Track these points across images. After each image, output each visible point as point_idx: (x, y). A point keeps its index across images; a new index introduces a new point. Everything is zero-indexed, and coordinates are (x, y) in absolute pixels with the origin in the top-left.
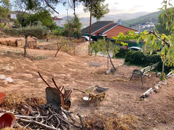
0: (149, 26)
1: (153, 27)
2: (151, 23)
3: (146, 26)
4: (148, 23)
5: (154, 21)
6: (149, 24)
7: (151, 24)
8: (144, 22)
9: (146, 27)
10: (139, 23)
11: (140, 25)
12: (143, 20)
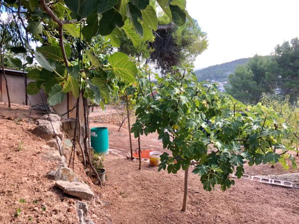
2: (213, 81)
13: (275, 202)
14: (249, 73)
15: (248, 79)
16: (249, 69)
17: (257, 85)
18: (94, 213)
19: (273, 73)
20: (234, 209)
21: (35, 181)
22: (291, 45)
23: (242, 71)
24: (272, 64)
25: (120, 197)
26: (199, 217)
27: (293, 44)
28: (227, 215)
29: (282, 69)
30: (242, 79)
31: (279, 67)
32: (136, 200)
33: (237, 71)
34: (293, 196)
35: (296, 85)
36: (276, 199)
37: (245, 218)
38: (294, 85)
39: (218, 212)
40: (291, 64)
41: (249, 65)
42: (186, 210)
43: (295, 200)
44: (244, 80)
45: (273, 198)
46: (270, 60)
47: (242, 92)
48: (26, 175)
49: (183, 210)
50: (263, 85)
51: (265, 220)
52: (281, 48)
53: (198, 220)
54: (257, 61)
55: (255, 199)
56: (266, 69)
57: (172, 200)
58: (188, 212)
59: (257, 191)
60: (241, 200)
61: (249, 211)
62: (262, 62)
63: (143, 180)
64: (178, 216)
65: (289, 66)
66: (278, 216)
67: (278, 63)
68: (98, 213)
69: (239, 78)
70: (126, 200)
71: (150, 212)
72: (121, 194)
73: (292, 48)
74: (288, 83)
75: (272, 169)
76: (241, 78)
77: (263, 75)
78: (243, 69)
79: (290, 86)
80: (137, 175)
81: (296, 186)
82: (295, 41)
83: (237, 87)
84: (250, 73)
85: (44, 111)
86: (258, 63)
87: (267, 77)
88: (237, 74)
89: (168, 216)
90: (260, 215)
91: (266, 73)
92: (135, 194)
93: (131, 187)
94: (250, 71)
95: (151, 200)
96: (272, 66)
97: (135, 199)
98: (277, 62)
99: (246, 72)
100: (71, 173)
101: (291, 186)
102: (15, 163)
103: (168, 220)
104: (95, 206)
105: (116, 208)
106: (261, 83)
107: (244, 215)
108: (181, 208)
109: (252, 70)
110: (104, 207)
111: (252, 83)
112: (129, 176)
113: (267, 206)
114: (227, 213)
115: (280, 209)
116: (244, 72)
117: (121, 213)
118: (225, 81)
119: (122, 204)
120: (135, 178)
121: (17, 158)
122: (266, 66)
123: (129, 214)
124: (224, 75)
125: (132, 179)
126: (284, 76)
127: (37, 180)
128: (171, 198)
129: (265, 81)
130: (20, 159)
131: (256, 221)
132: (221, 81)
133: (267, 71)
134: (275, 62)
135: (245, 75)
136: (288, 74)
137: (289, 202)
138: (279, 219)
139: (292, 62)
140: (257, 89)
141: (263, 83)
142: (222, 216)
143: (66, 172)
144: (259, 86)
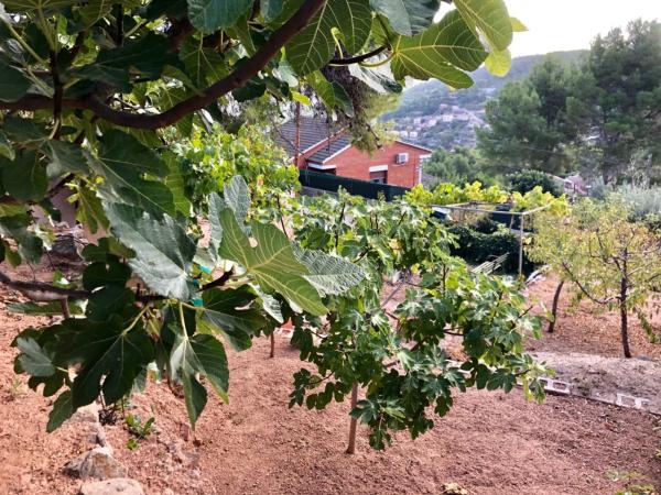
0: (448, 118)
1: (461, 121)
2: (455, 108)
3: (438, 118)
4: (445, 109)
5: (464, 102)
6: (449, 111)
7: (457, 112)
8: (432, 105)
9: (438, 123)
10: (416, 109)
11: (419, 116)
12: (428, 96)
13: (528, 428)
14: (530, 99)
15: (529, 111)
16: (531, 89)
17: (549, 125)
18: (167, 485)
19: (582, 100)
20: (448, 447)
21: (45, 483)
22: (626, 36)
23: (515, 95)
24: (581, 78)
25: (229, 422)
26: (380, 465)
27: (631, 33)
28: (433, 459)
29: (605, 92)
30: (516, 112)
31: (597, 85)
32: (260, 431)
33: (505, 95)
34: (567, 413)
35: (632, 127)
36: (530, 422)
37: (467, 464)
38: (627, 126)
39: (416, 452)
40: (624, 78)
41: (531, 80)
42: (356, 451)
43: (569, 423)
44: (520, 114)
45: (525, 419)
46: (578, 68)
47: (515, 142)
48: (28, 469)
49: (350, 451)
50: (562, 124)
51: (503, 468)
52: (603, 42)
53: (376, 471)
54: (550, 71)
55: (492, 421)
56: (568, 89)
57: (329, 429)
58: (358, 454)
59: (497, 404)
60: (464, 426)
61: (476, 450)
62: (562, 73)
63: (276, 383)
64: (338, 465)
65: (620, 84)
66: (529, 459)
67: (595, 76)
68: (176, 485)
69: (509, 110)
70: (239, 429)
71: (285, 458)
72: (230, 418)
73: (628, 43)
74: (615, 123)
75: (549, 335)
76: (513, 110)
77: (562, 104)
78: (518, 89)
79: (617, 129)
80: (265, 371)
81: (575, 393)
82: (635, 25)
83: (503, 130)
84: (534, 99)
85: (65, 256)
86: (553, 75)
87: (569, 108)
88: (505, 102)
89: (320, 464)
90: (496, 458)
91: (568, 98)
92: (258, 416)
93: (251, 399)
94: (535, 94)
95: (290, 429)
96: (582, 83)
97: (257, 427)
98: (592, 74)
99: (525, 96)
100: (110, 462)
101: (567, 391)
102: (8, 436)
103: (319, 473)
104: (171, 469)
105: (220, 451)
106: (556, 122)
107: (464, 458)
108: (347, 446)
109: (538, 92)
110: (189, 466)
111: (537, 122)
112: (250, 374)
113: (513, 437)
114: (433, 455)
115: (536, 443)
116: (520, 97)
117: (228, 460)
118: (480, 109)
119: (231, 441)
120: (261, 378)
121: (11, 422)
122: (569, 84)
123: (244, 461)
124: (479, 94)
125: (256, 381)
126: (606, 107)
127: (49, 481)
128: (328, 423)
129: (565, 117)
130: (17, 425)
131: (485, 471)
132: (474, 109)
133: (570, 95)
134: (590, 75)
135: (522, 104)
136: (617, 102)
137: (555, 427)
138: (529, 467)
139: (627, 74)
140: (546, 134)
141: (561, 120)
142: (422, 461)
143: (102, 462)
144: (551, 127)
